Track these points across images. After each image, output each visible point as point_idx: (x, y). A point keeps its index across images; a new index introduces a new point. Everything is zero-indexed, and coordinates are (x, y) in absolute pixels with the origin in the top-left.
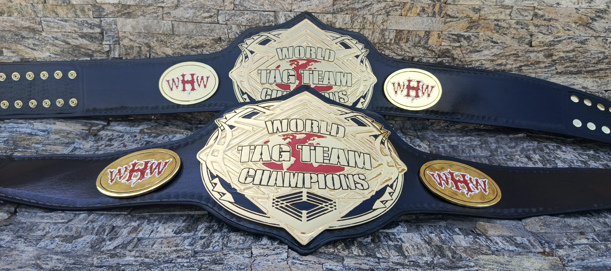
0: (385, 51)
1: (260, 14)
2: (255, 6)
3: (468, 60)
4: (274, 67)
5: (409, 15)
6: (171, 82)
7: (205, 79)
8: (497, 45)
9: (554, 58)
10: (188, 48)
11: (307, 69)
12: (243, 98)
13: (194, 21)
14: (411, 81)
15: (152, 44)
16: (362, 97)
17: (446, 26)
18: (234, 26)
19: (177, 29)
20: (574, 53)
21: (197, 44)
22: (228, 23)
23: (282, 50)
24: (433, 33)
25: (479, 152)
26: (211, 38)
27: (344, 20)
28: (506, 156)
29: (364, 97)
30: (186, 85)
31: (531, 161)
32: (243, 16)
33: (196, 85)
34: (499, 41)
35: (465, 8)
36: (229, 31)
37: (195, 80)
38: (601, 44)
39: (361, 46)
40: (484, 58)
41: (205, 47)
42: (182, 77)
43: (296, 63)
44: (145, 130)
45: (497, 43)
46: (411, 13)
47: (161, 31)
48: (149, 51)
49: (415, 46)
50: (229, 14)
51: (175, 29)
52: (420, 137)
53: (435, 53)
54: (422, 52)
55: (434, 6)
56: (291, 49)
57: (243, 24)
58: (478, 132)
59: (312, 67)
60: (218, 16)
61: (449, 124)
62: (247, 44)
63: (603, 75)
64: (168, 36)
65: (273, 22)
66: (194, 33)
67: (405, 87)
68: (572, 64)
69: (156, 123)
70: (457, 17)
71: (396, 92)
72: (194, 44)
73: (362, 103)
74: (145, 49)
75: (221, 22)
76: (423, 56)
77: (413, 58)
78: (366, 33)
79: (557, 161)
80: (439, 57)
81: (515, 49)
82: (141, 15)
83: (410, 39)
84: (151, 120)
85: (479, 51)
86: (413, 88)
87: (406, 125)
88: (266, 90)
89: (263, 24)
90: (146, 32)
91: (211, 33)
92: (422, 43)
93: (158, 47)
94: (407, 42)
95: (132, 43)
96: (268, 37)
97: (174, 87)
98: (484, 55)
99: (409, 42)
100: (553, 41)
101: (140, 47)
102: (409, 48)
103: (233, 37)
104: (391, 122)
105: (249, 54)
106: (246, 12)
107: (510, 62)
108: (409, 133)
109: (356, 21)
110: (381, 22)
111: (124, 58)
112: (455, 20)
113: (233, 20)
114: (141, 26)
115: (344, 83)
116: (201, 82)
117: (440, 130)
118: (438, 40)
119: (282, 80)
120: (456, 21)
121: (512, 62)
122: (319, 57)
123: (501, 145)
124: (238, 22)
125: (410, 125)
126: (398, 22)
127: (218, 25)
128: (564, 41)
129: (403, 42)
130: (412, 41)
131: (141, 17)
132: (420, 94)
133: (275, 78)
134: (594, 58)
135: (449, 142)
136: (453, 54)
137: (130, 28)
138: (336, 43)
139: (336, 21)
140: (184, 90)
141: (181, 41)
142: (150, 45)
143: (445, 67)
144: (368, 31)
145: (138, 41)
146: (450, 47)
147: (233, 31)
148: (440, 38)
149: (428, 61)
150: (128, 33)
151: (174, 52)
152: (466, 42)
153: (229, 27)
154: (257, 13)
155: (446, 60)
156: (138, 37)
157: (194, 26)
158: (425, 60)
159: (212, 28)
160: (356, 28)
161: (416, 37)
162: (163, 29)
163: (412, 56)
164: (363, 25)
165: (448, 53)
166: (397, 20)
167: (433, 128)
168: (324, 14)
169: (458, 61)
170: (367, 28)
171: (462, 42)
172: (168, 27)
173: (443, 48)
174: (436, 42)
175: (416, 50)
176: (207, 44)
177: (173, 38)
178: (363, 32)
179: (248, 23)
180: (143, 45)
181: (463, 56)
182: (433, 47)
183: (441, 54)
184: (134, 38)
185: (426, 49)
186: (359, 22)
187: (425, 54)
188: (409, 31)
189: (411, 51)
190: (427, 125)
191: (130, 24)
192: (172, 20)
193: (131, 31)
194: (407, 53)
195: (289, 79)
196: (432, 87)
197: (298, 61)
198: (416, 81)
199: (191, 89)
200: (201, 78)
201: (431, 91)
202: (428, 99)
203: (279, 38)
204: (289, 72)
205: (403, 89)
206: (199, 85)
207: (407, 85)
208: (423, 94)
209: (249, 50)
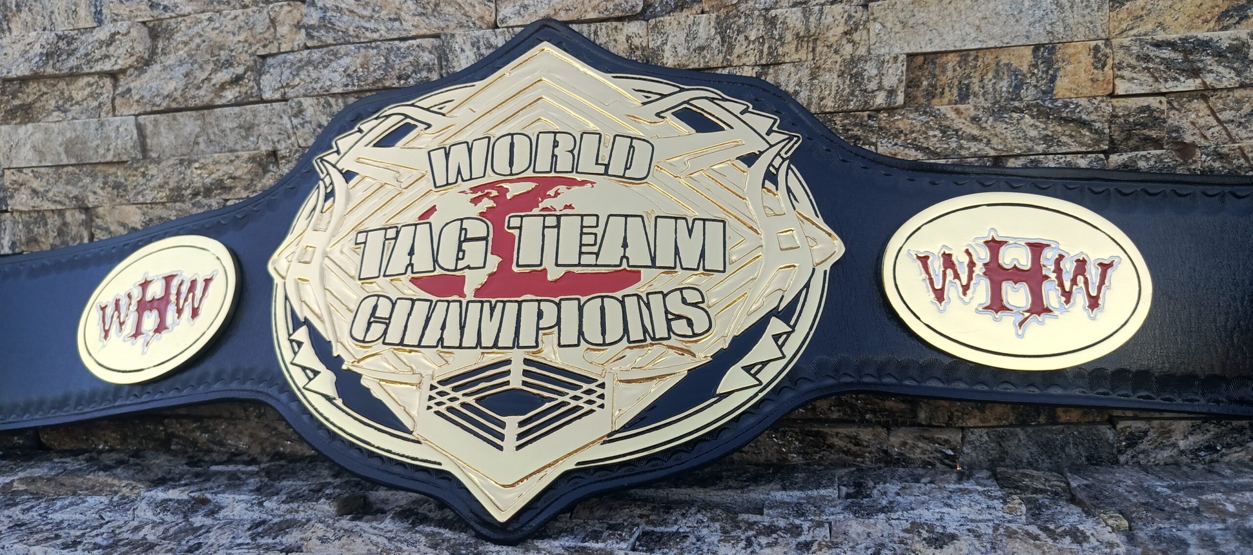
0: (875, 144)
1: (390, 50)
2: (371, 25)
4: (412, 216)
7: (200, 288)
10: (183, 199)
11: (536, 211)
12: (291, 341)
13: (192, 103)
14: (1002, 243)
15: (91, 200)
16: (775, 313)
17: (1123, 15)
18: (307, 102)
19: (155, 141)
21: (208, 181)
22: (290, 93)
23: (447, 155)
26: (245, 155)
27: (691, 36)
29: (787, 313)
30: (146, 315)
32: (334, 64)
33: (171, 311)
36: (295, 121)
37: (173, 298)
39: (763, 122)
41: (231, 188)
42: (140, 289)
43: (494, 193)
47: (112, 152)
48: (88, 224)
49: (999, 111)
50: (292, 64)
51: (149, 141)
52: (1081, 495)
53: (1096, 132)
54: (1033, 133)
56: (480, 148)
57: (335, 90)
59: (557, 204)
60: (260, 75)
61: (1217, 437)
62: (338, 152)
64: (130, 167)
65: (430, 70)
66: (202, 146)
67: (979, 269)
71: (940, 295)
72: (198, 183)
73: (776, 337)
74: (74, 217)
75: (269, 94)
76: (1040, 148)
77: (998, 159)
78: (788, 79)
80: (1114, 148)
82: (58, 108)
83: (976, 87)
86: (1016, 275)
87: (1011, 445)
88: (372, 302)
89: (399, 78)
90: (73, 161)
91: (246, 138)
92: (1029, 94)
93: (107, 206)
94: (964, 97)
95: (37, 202)
96: (406, 116)
97: (115, 327)
99: (971, 99)
101: (60, 214)
102: (975, 120)
104: (944, 436)
105: (339, 183)
106: (342, 49)
108: (1027, 481)
109: (741, 38)
110: (841, 29)
113: (303, 81)
114: (57, 145)
115: (690, 258)
117: (1177, 464)
118: (1099, 74)
119: (435, 261)
122: (587, 163)
124: (320, 85)
125: (1034, 449)
126: (910, 23)
127: (261, 106)
129: (946, 100)
130: (985, 93)
131: (56, 114)
132: (1051, 295)
136: (1178, 129)
137: (31, 154)
138: (658, 115)
139: (664, 43)
141: (161, 176)
142: (86, 202)
143: (1152, 181)
144: (793, 69)
145: (50, 194)
146: (1158, 98)
147: (308, 119)
148: (1104, 66)
149: (1070, 167)
150: (28, 171)
151: (148, 218)
152: (1228, 70)
153: (292, 108)
154: (377, 47)
155: (1148, 159)
156: (52, 181)
157: (199, 122)
158: (1052, 165)
159: (248, 118)
160: (744, 65)
161: (997, 75)
162: (114, 144)
163: (992, 153)
164: (770, 47)
165: (1151, 128)
166: (901, 15)
167: (1141, 456)
168: (615, 23)
169: (1208, 155)
170: (787, 59)
171: (1211, 71)
172: (129, 137)
173: (1125, 108)
174: (1089, 84)
175: (1005, 126)
176: (234, 178)
177: (142, 170)
178: (776, 77)
179: (347, 85)
180: (65, 205)
181: (1224, 132)
182: (1077, 106)
183: (1123, 135)
184: (42, 184)
185: (1049, 118)
186: (752, 38)
187: (1052, 140)
188: (963, 54)
189: (985, 133)
190: (1109, 444)
191: (29, 142)
192: (137, 113)
193: (34, 164)
194: (972, 144)
195: (461, 255)
196: (1101, 264)
197: (505, 185)
198: (1023, 243)
199: (156, 327)
200: (189, 284)
201: (1102, 282)
202: (1094, 319)
203: (444, 115)
204: (466, 229)
205: (970, 278)
206: (179, 311)
207: (988, 260)
208: (1063, 299)
209: (340, 171)
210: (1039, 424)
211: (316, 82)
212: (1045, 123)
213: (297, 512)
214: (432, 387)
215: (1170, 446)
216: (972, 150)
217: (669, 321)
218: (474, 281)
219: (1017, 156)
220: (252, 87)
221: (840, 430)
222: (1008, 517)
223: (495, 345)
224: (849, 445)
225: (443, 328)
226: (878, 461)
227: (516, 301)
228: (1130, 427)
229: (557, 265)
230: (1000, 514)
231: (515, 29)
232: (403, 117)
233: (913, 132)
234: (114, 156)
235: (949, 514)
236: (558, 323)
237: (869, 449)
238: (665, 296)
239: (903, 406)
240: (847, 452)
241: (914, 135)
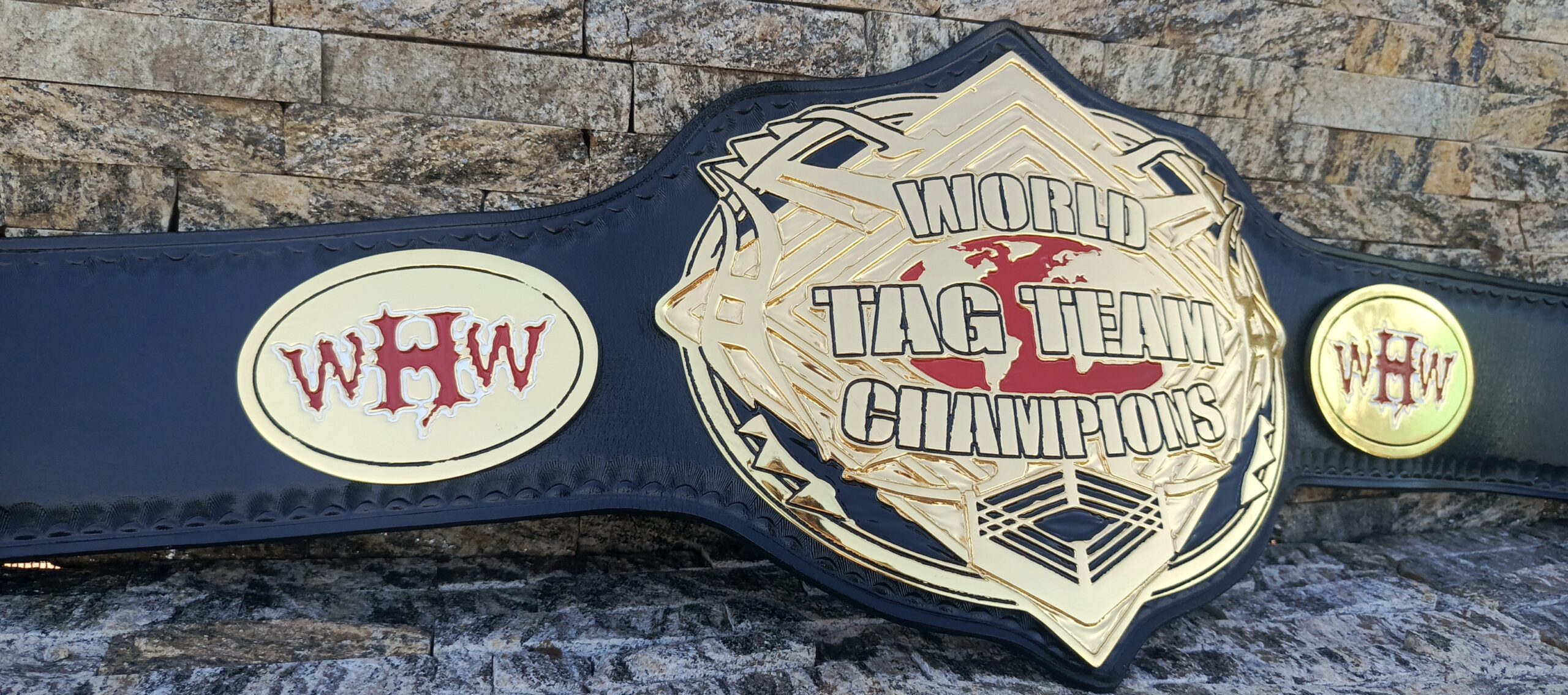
1: (804, 20)
3: (1539, 255)
4: (892, 273)
5: (1370, 67)
6: (310, 361)
7: (519, 342)
10: (404, 180)
11: (1047, 282)
12: (743, 436)
13: (456, 37)
14: (1389, 336)
15: (194, 155)
16: (1260, 411)
17: (1486, 122)
18: (666, 72)
19: (351, 77)
21: (462, 162)
22: (641, 52)
23: (921, 193)
24: (1443, 148)
26: (538, 130)
27: (1150, 71)
30: (406, 374)
33: (464, 372)
35: (1552, 56)
36: (639, 97)
37: (461, 348)
42: (376, 330)
43: (995, 254)
44: (141, 644)
46: (1378, 62)
47: (257, 84)
48: (174, 195)
49: (1377, 198)
50: (647, 10)
51: (334, 77)
53: (1443, 228)
54: (1397, 222)
55: (1456, 38)
56: (962, 188)
57: (714, 63)
59: (1068, 273)
61: (1466, 506)
62: (740, 160)
64: (297, 114)
65: (861, 61)
66: (445, 101)
67: (1374, 362)
69: (200, 585)
70: (1521, 90)
71: (1347, 384)
72: (441, 160)
73: (1267, 437)
74: (147, 182)
75: (600, 45)
76: (1398, 238)
77: (1365, 244)
78: (1223, 135)
80: (1449, 243)
83: (1362, 170)
84: (162, 572)
86: (1396, 367)
88: (863, 388)
89: (815, 65)
90: (166, 87)
91: (540, 104)
92: (1404, 184)
94: (1352, 178)
95: (74, 146)
96: (847, 127)
97: (333, 388)
99: (1357, 181)
101: (119, 172)
102: (1359, 203)
103: (657, 128)
105: (757, 209)
109: (1191, 81)
110: (1276, 89)
111: (12, 232)
112: (1516, 98)
113: (664, 40)
114: (137, 52)
115: (1197, 349)
116: (494, 356)
117: (1433, 530)
118: (1461, 175)
119: (941, 340)
120: (1521, 102)
122: (1088, 226)
124: (692, 51)
126: (1332, 93)
127: (584, 62)
130: (1368, 177)
132: (1416, 388)
133: (904, 325)
136: (1496, 234)
137: (69, 62)
138: (1140, 168)
139: (1122, 75)
140: (393, 401)
141: (368, 140)
142: (185, 159)
144: (1227, 125)
145: (108, 137)
146: (1493, 204)
147: (661, 96)
148: (1466, 167)
150: (54, 89)
151: (322, 201)
153: (641, 76)
154: (786, 13)
155: (1467, 257)
156: (110, 113)
157: (451, 65)
159: (550, 76)
160: (1186, 112)
161: (1381, 161)
162: (267, 72)
163: (1362, 237)
164: (1212, 97)
165: (1478, 230)
166: (1328, 85)
168: (1073, 39)
169: (1509, 260)
170: (1223, 113)
171: (1531, 186)
172: (301, 65)
173: (1469, 209)
174: (1452, 183)
175: (1380, 213)
176: (511, 162)
177: (324, 123)
178: (1209, 130)
179: (739, 60)
180: (137, 159)
181: (1522, 240)
182: (1437, 202)
183: (1459, 233)
184: (85, 116)
185: (1413, 210)
186: (1199, 83)
187: (1409, 231)
188: (1363, 136)
189: (1363, 217)
190: (1391, 514)
191: (71, 39)
192: (324, 28)
193: (71, 79)
194: (1351, 226)
195: (972, 333)
196: (1446, 359)
197: (1006, 244)
198: (1401, 336)
199: (435, 395)
200: (493, 333)
201: (1446, 375)
202: (1438, 410)
203: (902, 133)
204: (969, 298)
205: (1368, 370)
206: (485, 375)
207: (1380, 352)
208: (1423, 391)
209: (756, 192)
211: (687, 46)
212: (1409, 215)
213: (761, 663)
214: (980, 507)
215: (1430, 514)
216: (1349, 233)
217: (1195, 423)
218: (997, 370)
220: (576, 32)
223: (1041, 455)
225: (973, 429)
227: (1051, 398)
229: (1084, 354)
230: (1419, 603)
231: (967, 25)
232: (841, 127)
233: (1307, 207)
234: (262, 91)
236: (1101, 428)
238: (1186, 393)
241: (1307, 211)
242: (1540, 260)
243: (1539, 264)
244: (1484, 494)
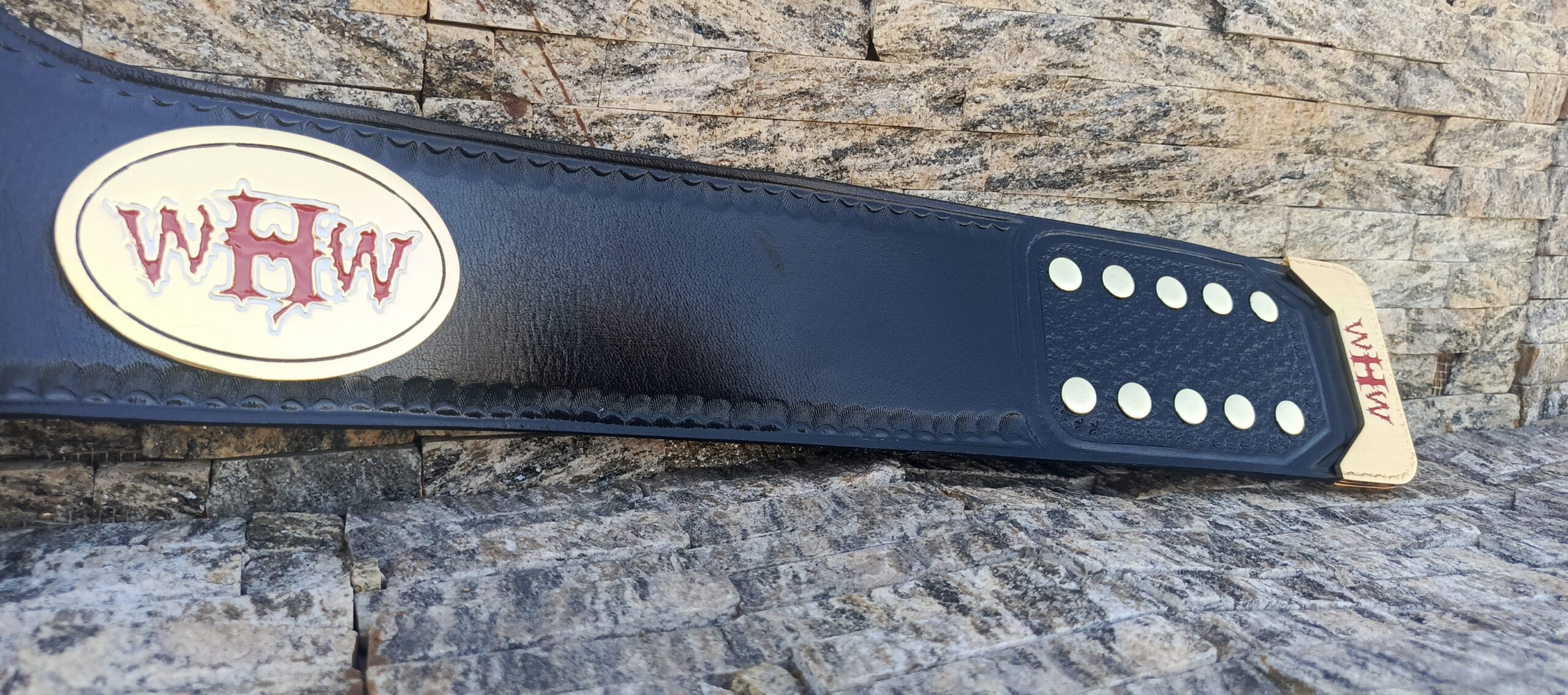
0: (78, 33)
3: (590, 112)
8: (722, 43)
9: (973, 112)
14: (255, 201)
20: (1044, 92)
25: (673, 596)
28: (822, 599)
31: (964, 610)
34: (727, 27)
38: (1138, 52)
40: (667, 108)
45: (722, 35)
53: (406, 64)
54: (322, 53)
58: (683, 482)
61: (537, 457)
63: (1163, 190)
67: (218, 236)
68: (1043, 140)
71: (153, 269)
76: (333, 75)
77: (273, 83)
79: (1093, 595)
80: (429, 90)
81: (802, 64)
85: (638, 71)
86: (275, 246)
87: (281, 482)
98: (666, 93)
100: (958, 29)
102: (238, 20)
104: (180, 473)
107: (791, 132)
108: (288, 529)
117: (490, 493)
121: (802, 134)
123: (795, 538)
125: (313, 484)
128: (1002, 35)
132: (324, 277)
134: (1122, 112)
135: (509, 555)
136: (506, 78)
143: (470, 139)
146: (485, 33)
149: (370, 108)
152: (565, 12)
155: (472, 111)
158: (347, 101)
163: (264, 73)
165: (476, 70)
167: (451, 485)
169: (540, 115)
171: (545, 10)
173: (443, 39)
175: (282, 36)
181: (560, 89)
182: (382, 24)
183: (442, 74)
185: (343, 36)
187: (349, 67)
189: (253, 43)
190: (412, 472)
194: (234, 55)
196: (395, 240)
198: (288, 204)
201: (395, 263)
202: (380, 312)
205: (203, 248)
207: (233, 223)
208: (341, 284)
210: (320, 451)
212: (339, 42)
215: (486, 470)
216: (234, 64)
219: (300, 82)
221: (8, 473)
222: (214, 587)
224: (27, 495)
226: (77, 514)
228: (438, 449)
230: (203, 584)
233: (142, 23)
235: (123, 592)
237: (61, 499)
239: (123, 432)
240: (24, 506)
241: (143, 28)
242: (592, 120)
243: (594, 124)
244: (567, 439)
